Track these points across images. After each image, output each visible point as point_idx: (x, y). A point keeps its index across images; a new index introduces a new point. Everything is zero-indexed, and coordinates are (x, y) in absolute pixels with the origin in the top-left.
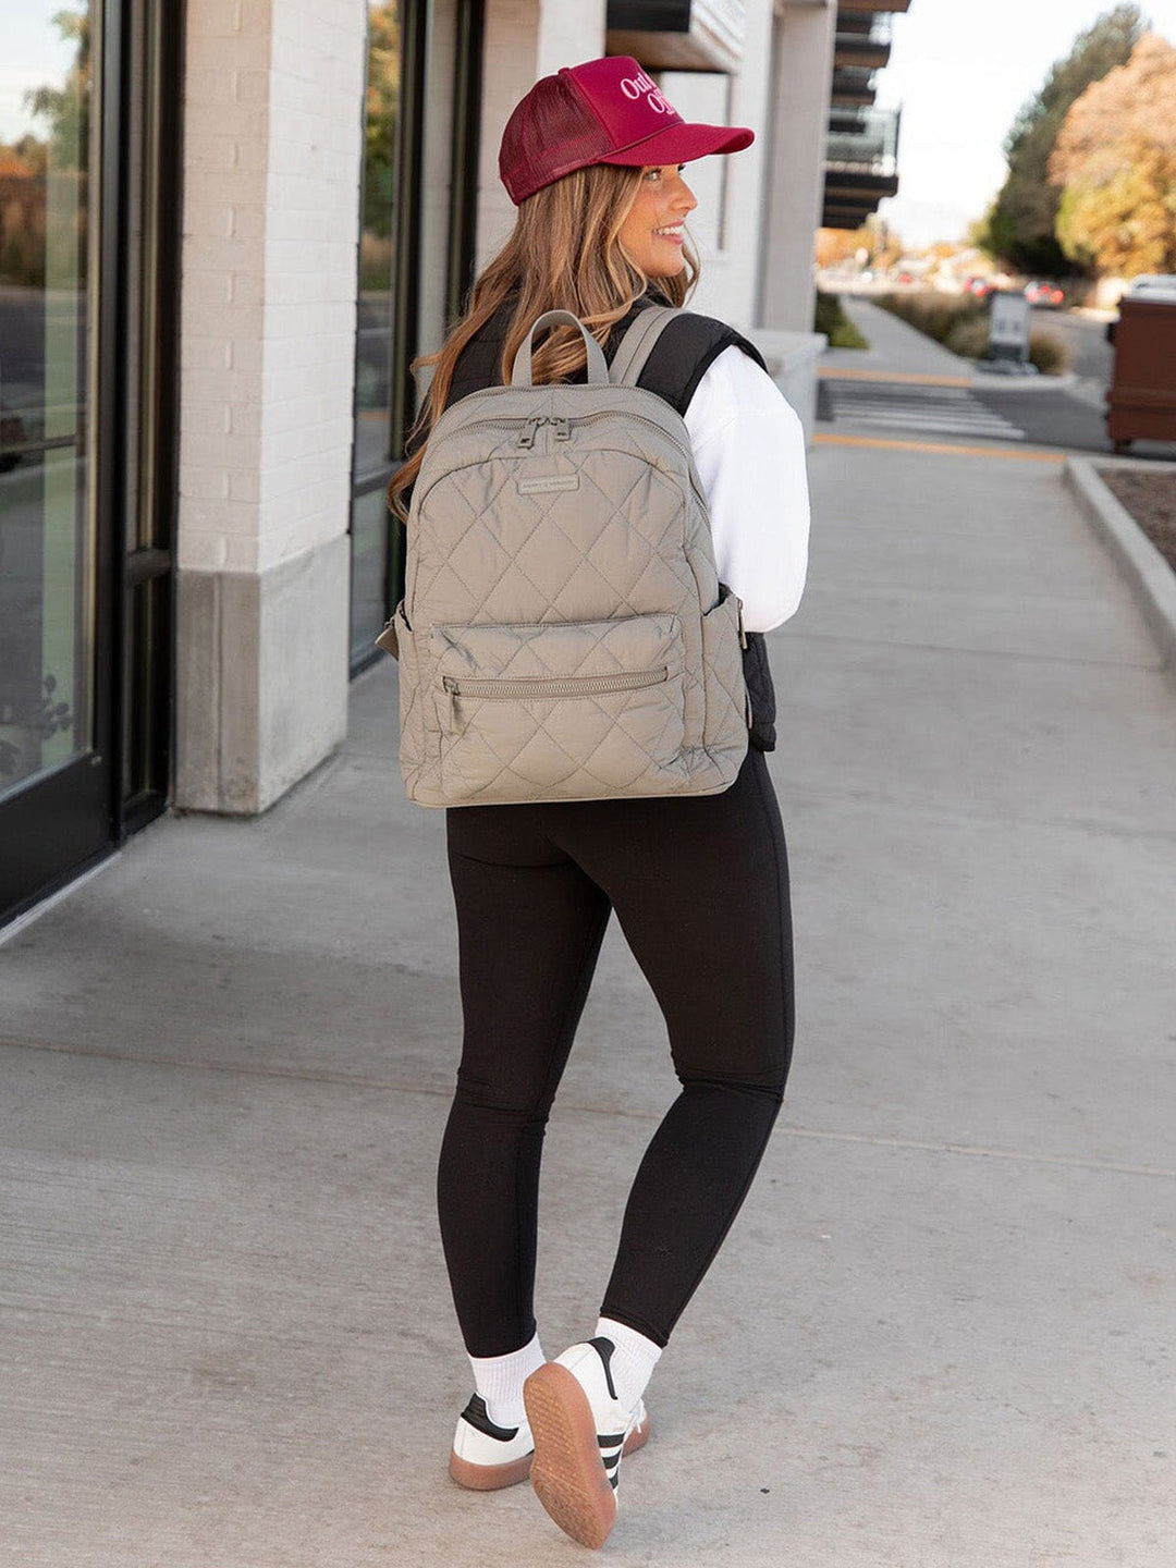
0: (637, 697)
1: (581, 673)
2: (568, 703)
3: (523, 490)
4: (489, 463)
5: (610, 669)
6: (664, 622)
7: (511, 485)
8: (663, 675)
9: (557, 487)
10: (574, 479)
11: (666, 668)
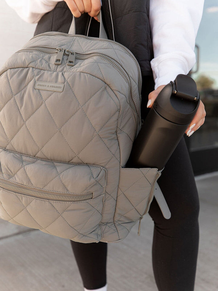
0: (73, 206)
1: (46, 188)
2: (38, 201)
3: (37, 87)
4: (28, 69)
5: (61, 190)
6: (95, 171)
7: (32, 83)
8: (90, 196)
9: (52, 89)
10: (62, 86)
11: (93, 193)
